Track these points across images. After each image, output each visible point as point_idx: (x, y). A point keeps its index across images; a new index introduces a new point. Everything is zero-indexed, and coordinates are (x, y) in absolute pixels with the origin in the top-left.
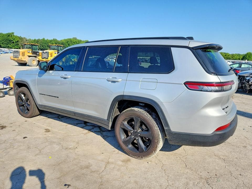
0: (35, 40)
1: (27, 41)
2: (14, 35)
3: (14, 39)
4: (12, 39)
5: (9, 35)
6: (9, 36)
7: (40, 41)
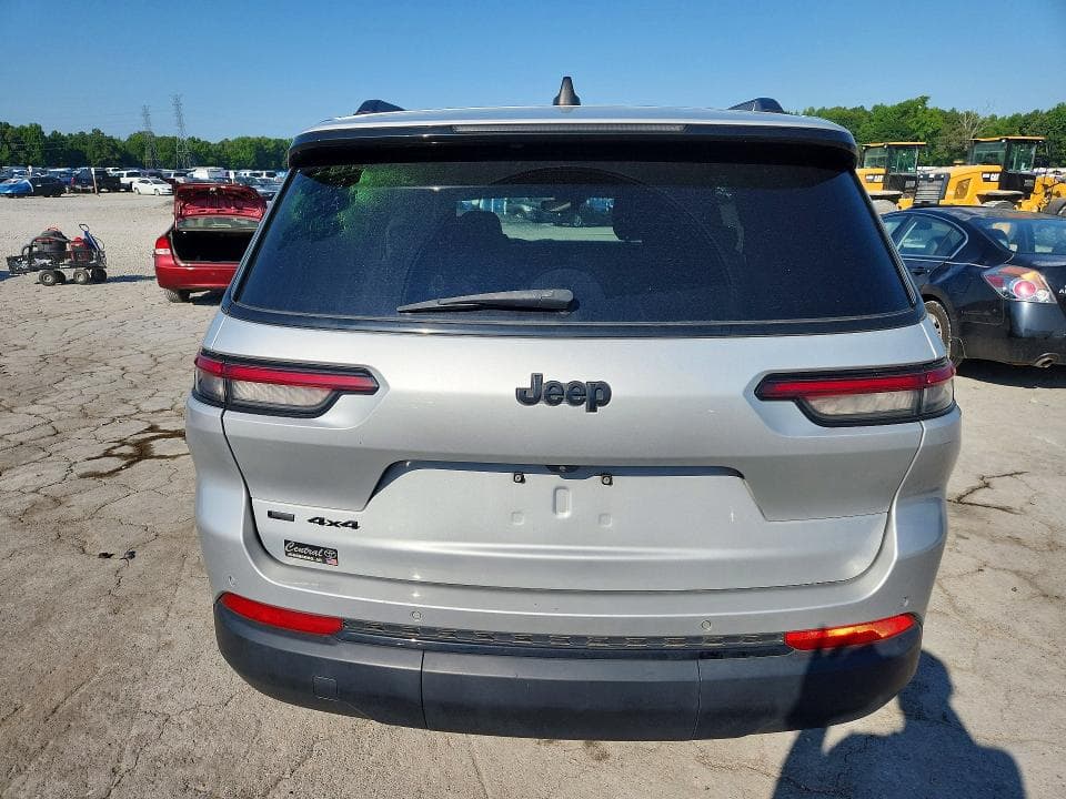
0: (1013, 120)
1: (974, 126)
2: (926, 109)
3: (924, 125)
4: (913, 126)
5: (906, 110)
6: (905, 113)
7: (1038, 122)
